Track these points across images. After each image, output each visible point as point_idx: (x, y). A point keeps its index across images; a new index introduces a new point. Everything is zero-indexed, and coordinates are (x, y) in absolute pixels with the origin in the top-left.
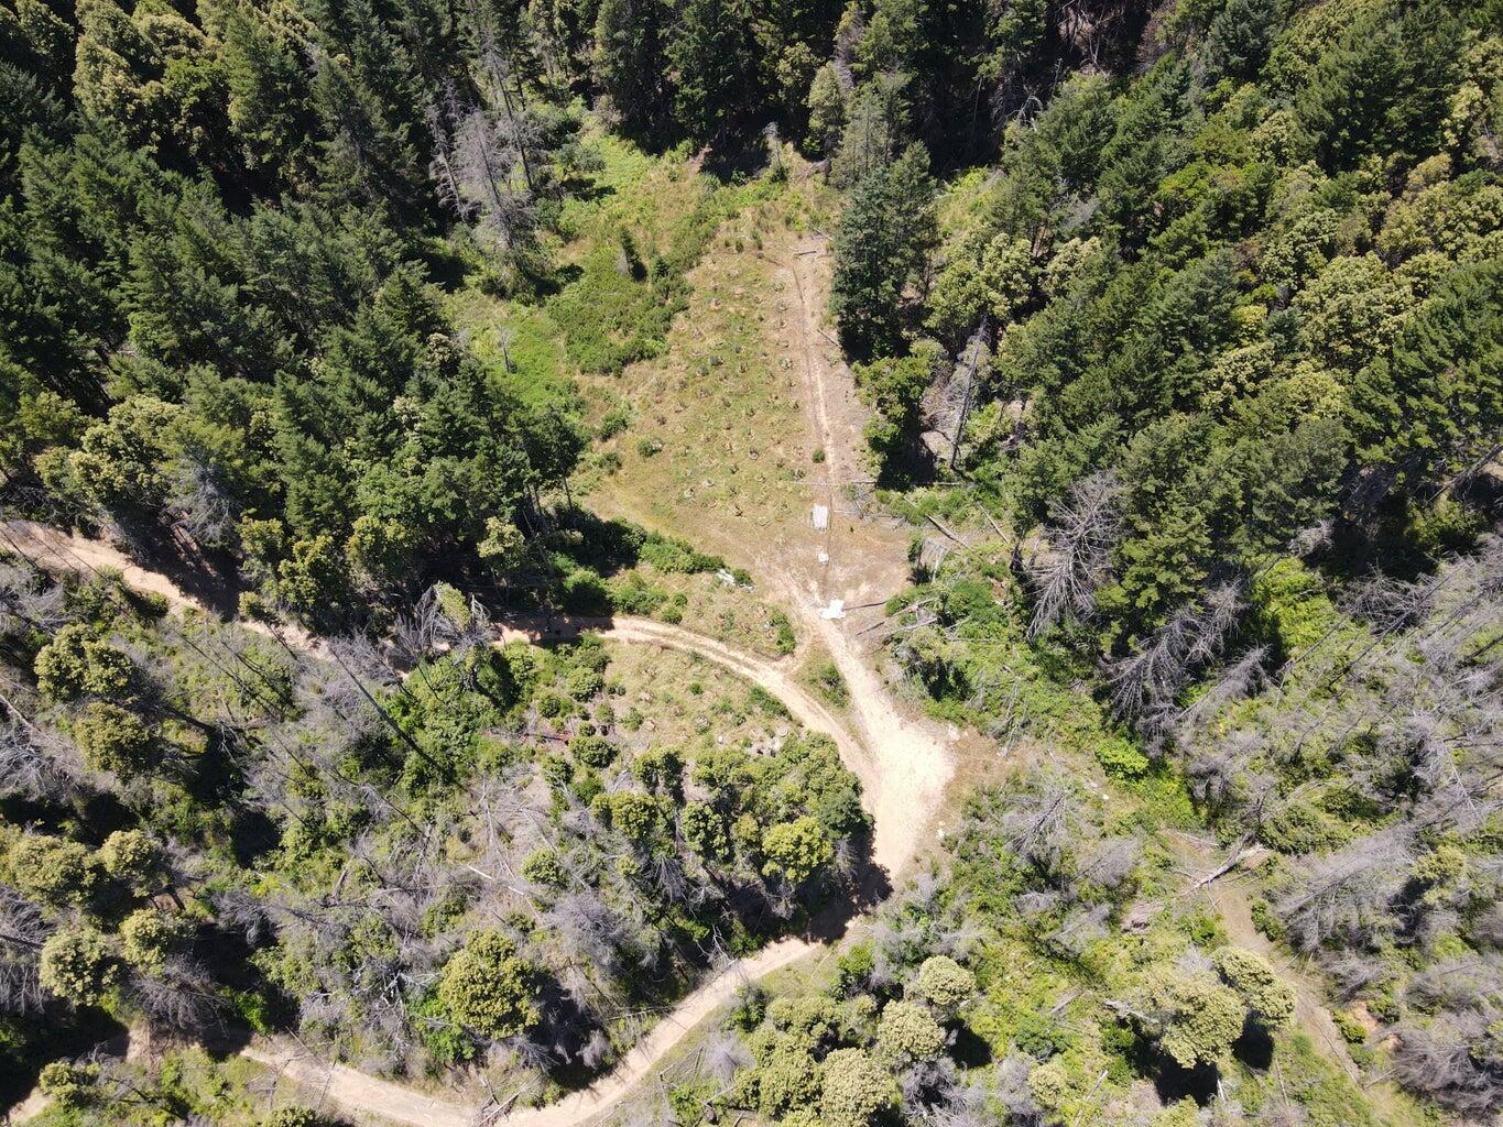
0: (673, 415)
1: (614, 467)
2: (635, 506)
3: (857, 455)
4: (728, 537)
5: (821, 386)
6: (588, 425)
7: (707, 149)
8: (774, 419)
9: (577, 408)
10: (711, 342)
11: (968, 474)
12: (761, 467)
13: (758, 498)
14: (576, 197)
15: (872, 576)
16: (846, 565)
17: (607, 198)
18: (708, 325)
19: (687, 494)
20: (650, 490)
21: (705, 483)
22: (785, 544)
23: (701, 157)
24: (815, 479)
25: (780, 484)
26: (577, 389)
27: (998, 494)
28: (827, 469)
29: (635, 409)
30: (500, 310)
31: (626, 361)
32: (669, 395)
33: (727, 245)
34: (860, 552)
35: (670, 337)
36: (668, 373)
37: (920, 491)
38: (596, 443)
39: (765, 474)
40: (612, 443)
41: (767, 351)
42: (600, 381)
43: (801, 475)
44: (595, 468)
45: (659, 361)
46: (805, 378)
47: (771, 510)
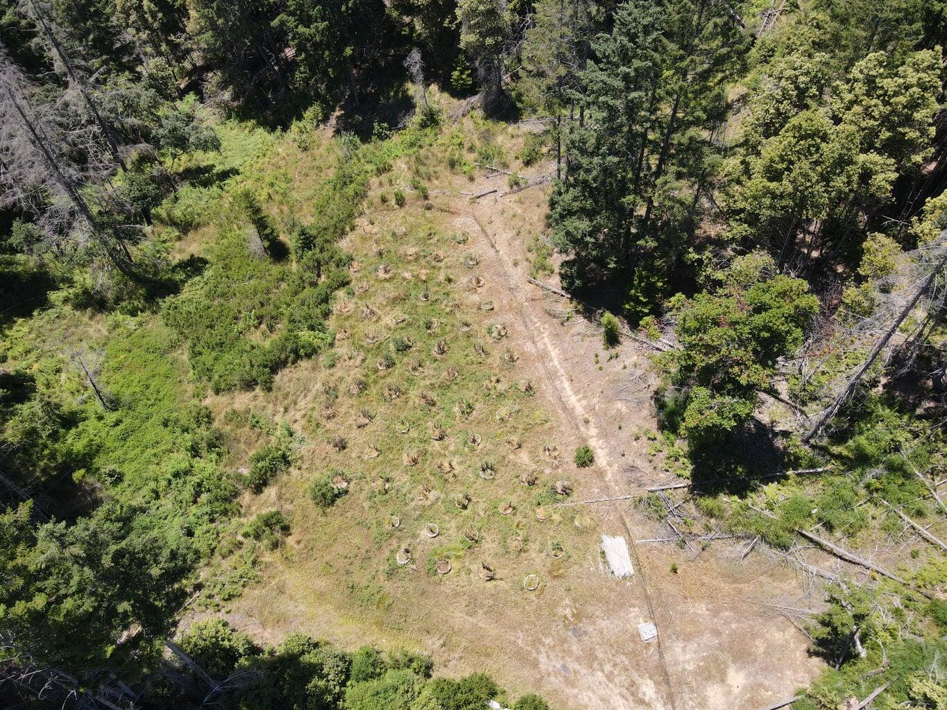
0: (355, 432)
1: (278, 535)
2: (321, 596)
3: (645, 447)
4: (481, 620)
5: (554, 353)
6: (228, 470)
7: (338, 113)
8: (503, 411)
9: (211, 446)
10: (388, 321)
11: (836, 450)
12: (505, 492)
13: (514, 544)
14: (193, 185)
15: (742, 655)
16: (688, 638)
17: (230, 182)
18: (380, 299)
19: (401, 559)
20: (342, 563)
21: (425, 534)
22: (578, 616)
23: (333, 121)
24: (588, 492)
25: (541, 513)
26: (209, 418)
27: (908, 476)
28: (601, 474)
29: (299, 433)
30: (98, 326)
31: (276, 366)
32: (345, 405)
33: (384, 200)
34: (702, 609)
35: (331, 324)
36: (338, 372)
37: (771, 489)
38: (246, 497)
39: (514, 499)
40: (271, 492)
41: (468, 319)
42: (242, 400)
43: (567, 491)
44: (249, 543)
45: (323, 359)
46: (529, 347)
47: (538, 558)
